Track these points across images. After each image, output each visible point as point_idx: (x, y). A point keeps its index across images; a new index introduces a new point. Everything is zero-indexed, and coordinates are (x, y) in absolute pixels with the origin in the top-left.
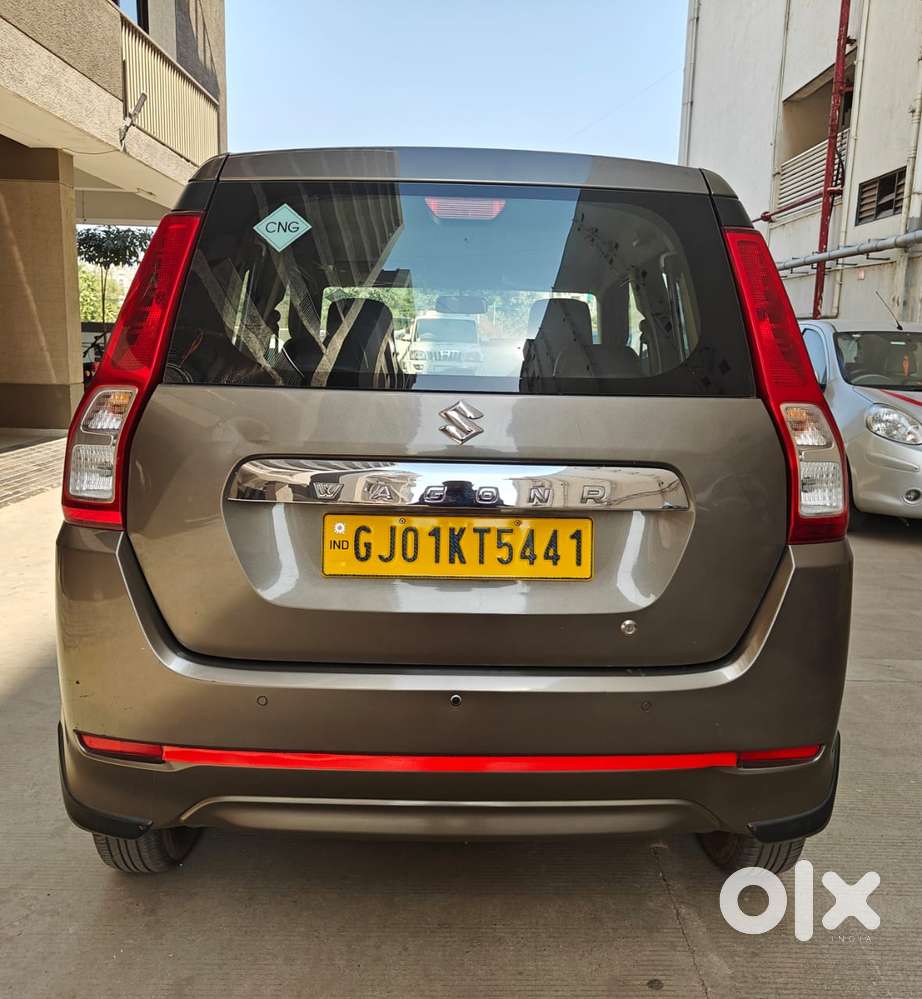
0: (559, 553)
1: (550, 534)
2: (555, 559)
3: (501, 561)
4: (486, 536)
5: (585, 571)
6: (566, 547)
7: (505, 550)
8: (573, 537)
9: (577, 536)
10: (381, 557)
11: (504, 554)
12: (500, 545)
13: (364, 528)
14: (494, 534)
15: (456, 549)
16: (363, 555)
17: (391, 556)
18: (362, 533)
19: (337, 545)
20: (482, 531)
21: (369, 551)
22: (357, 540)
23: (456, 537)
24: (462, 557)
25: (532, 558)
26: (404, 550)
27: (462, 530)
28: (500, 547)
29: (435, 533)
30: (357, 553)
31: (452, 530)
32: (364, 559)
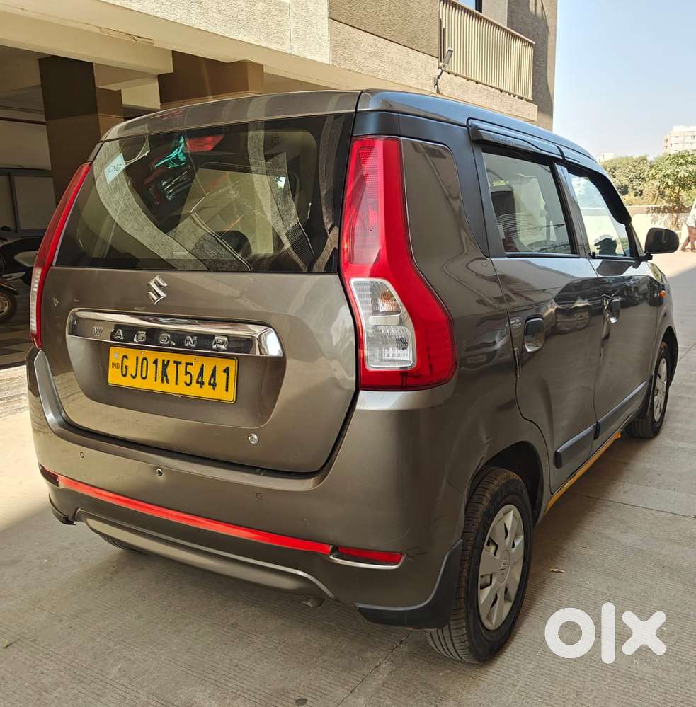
0: (216, 382)
1: (213, 368)
2: (214, 385)
3: (186, 384)
4: (179, 365)
5: (230, 396)
6: (220, 377)
7: (189, 375)
8: (224, 371)
9: (227, 371)
10: (132, 375)
11: (187, 379)
12: (187, 373)
13: (125, 357)
14: (184, 365)
15: (164, 373)
16: (124, 373)
17: (136, 375)
18: (125, 359)
19: (115, 366)
20: (178, 363)
21: (126, 371)
22: (122, 364)
23: (165, 366)
24: (167, 379)
25: (202, 384)
26: (142, 371)
27: (168, 361)
28: (186, 374)
29: (156, 362)
30: (122, 372)
31: (164, 361)
32: (125, 376)
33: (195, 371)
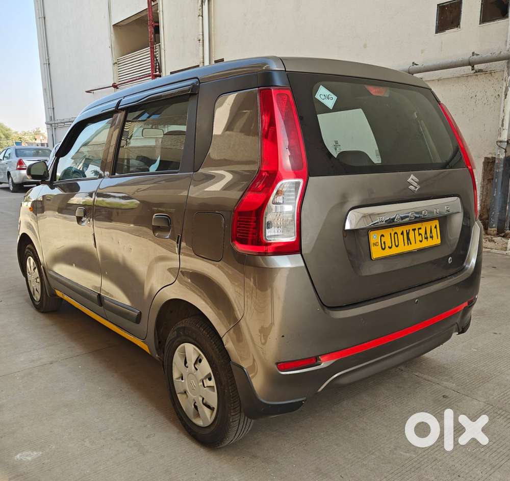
0: (433, 235)
1: (430, 228)
2: (432, 237)
3: (420, 241)
5: (439, 241)
6: (434, 232)
9: (436, 227)
10: (388, 247)
11: (420, 238)
13: (382, 236)
14: (417, 230)
15: (408, 239)
16: (383, 247)
17: (392, 246)
18: (382, 237)
19: (375, 244)
20: (414, 230)
21: (385, 245)
22: (381, 241)
23: (408, 234)
24: (410, 242)
25: (426, 238)
26: (395, 242)
27: (409, 230)
28: (419, 235)
29: (402, 233)
30: (382, 247)
31: (407, 231)
32: (383, 249)
33: (422, 232)
